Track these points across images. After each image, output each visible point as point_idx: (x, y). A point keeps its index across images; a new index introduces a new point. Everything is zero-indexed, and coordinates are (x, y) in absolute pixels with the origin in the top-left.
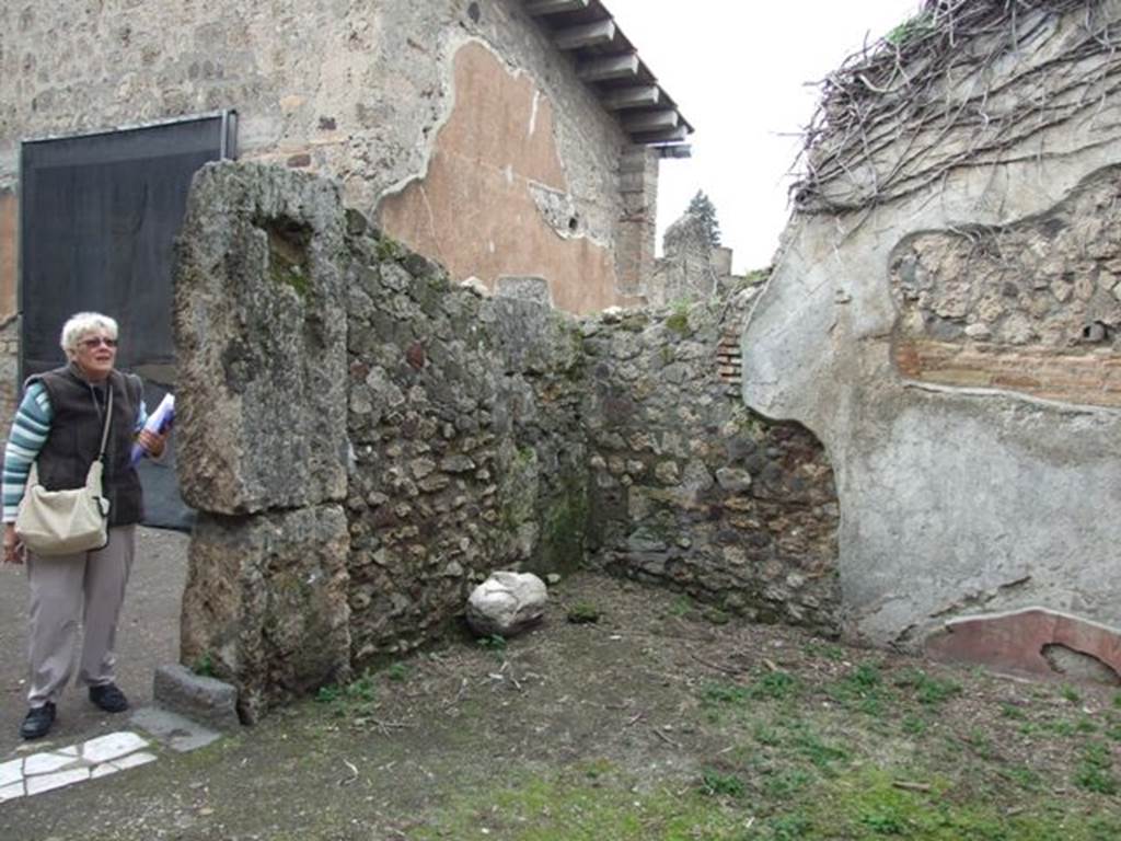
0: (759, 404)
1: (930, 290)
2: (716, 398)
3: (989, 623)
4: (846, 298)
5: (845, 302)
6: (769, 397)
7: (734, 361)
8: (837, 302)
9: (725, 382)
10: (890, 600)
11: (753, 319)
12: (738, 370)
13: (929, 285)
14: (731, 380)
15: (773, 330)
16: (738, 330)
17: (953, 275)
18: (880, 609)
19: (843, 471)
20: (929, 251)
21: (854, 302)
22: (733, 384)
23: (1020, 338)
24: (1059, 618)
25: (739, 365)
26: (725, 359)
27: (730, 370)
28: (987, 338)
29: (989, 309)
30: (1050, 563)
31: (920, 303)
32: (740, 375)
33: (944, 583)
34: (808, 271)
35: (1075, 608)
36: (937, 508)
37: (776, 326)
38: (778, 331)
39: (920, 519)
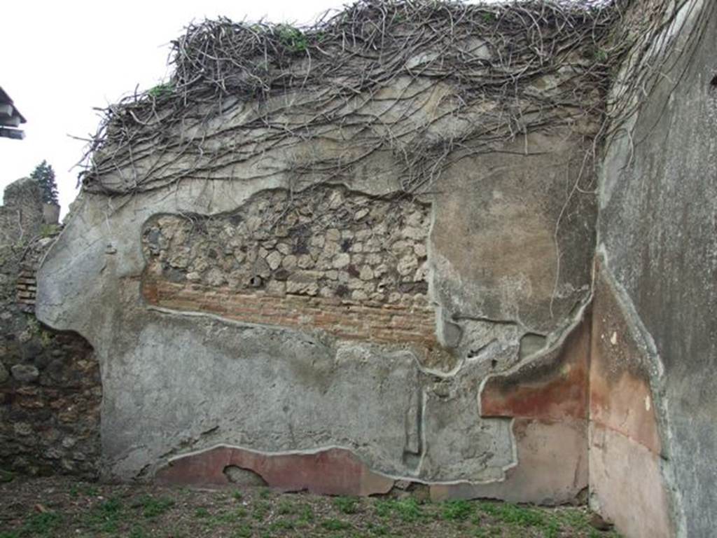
0: (48, 319)
1: (167, 250)
2: (15, 314)
3: (195, 457)
4: (113, 251)
5: (112, 253)
6: (55, 315)
7: (31, 288)
8: (107, 253)
9: (23, 303)
10: (133, 449)
11: (47, 260)
12: (33, 295)
13: (166, 247)
14: (27, 301)
15: (61, 268)
16: (35, 267)
17: (180, 242)
18: (127, 456)
19: (106, 364)
20: (167, 225)
21: (118, 253)
22: (29, 305)
23: (217, 282)
24: (234, 449)
25: (35, 292)
26: (23, 287)
27: (27, 294)
28: (198, 281)
29: (201, 264)
30: (229, 417)
31: (160, 257)
32: (34, 298)
33: (169, 435)
34: (88, 230)
35: (243, 442)
36: (165, 387)
37: (64, 265)
38: (64, 269)
39: (155, 394)
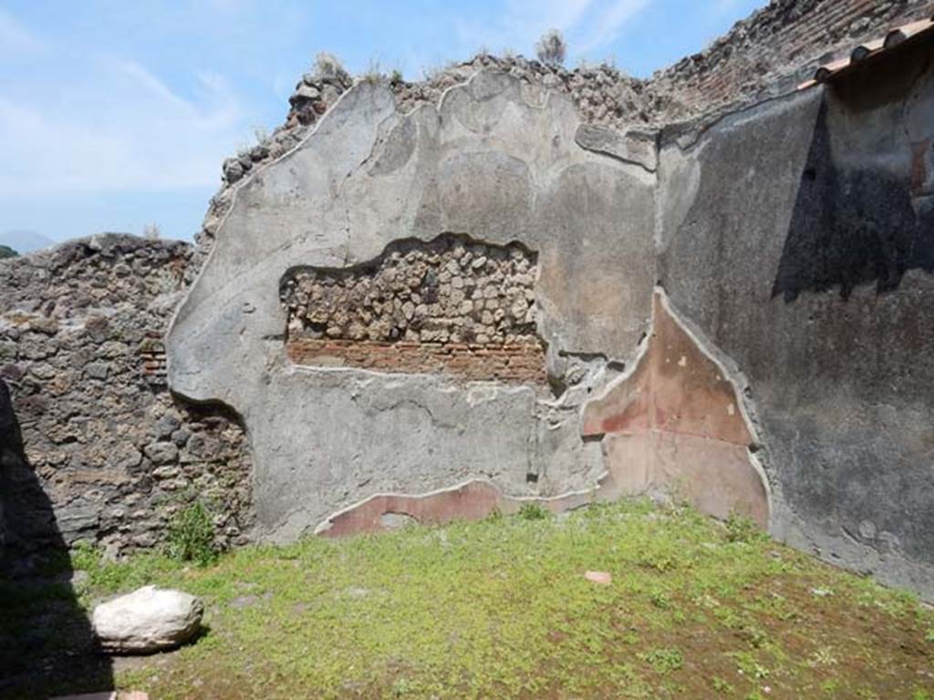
0: (186, 390)
1: (306, 306)
2: (142, 388)
3: (354, 511)
4: (251, 309)
5: (251, 312)
6: (194, 383)
7: (158, 357)
8: (245, 312)
9: (151, 375)
10: (291, 514)
11: (177, 322)
12: (163, 364)
13: (305, 302)
14: (156, 372)
15: (194, 332)
16: (161, 331)
17: (319, 296)
18: (286, 522)
19: (256, 430)
20: (304, 279)
21: (257, 311)
22: (158, 376)
23: (358, 336)
24: (390, 498)
25: (165, 360)
26: (149, 356)
27: (156, 364)
28: (341, 337)
29: (342, 318)
30: (381, 467)
31: (299, 313)
32: (164, 368)
33: (325, 494)
34: (221, 288)
35: (395, 489)
36: (318, 446)
37: (197, 328)
38: (198, 333)
39: (308, 455)
